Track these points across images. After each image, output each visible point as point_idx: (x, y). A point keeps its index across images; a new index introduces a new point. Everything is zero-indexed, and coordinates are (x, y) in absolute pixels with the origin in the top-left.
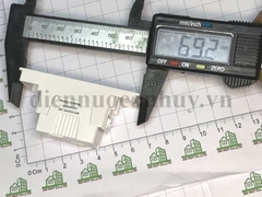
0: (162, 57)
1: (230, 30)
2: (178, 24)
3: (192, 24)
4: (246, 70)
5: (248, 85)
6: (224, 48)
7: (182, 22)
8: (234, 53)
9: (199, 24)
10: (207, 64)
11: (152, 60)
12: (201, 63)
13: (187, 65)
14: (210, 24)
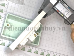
0: (56, 8)
1: (72, 12)
2: (64, 4)
3: (66, 6)
4: (70, 22)
5: (68, 25)
6: (69, 15)
7: (65, 4)
8: (70, 17)
9: (68, 7)
10: (64, 15)
11: (54, 7)
12: (63, 14)
13: (60, 13)
14: (69, 8)
